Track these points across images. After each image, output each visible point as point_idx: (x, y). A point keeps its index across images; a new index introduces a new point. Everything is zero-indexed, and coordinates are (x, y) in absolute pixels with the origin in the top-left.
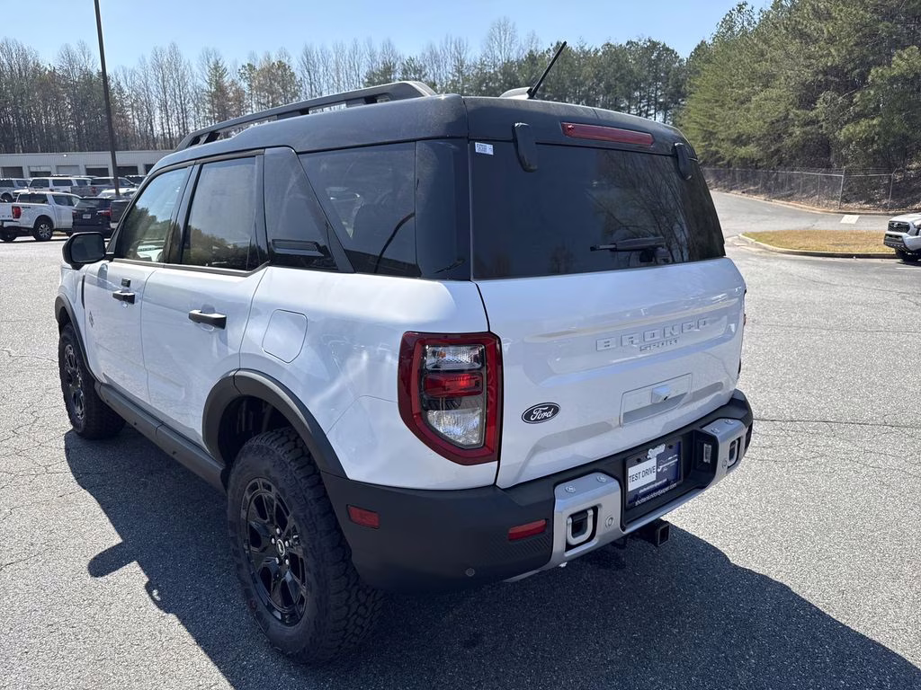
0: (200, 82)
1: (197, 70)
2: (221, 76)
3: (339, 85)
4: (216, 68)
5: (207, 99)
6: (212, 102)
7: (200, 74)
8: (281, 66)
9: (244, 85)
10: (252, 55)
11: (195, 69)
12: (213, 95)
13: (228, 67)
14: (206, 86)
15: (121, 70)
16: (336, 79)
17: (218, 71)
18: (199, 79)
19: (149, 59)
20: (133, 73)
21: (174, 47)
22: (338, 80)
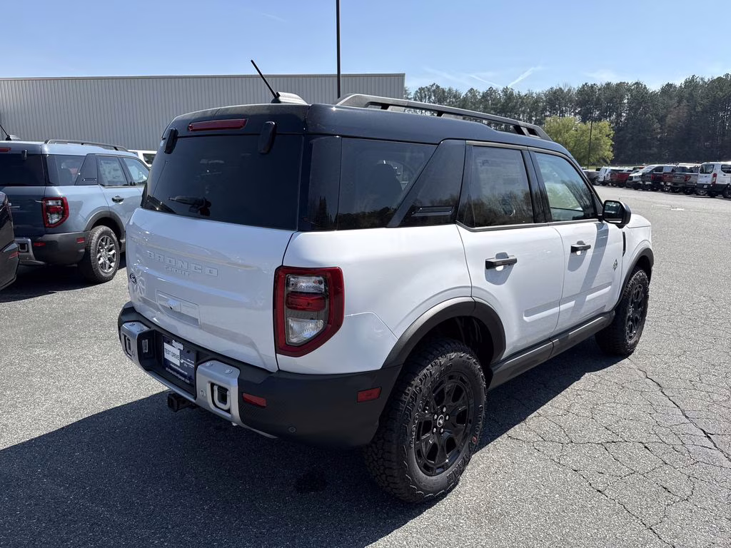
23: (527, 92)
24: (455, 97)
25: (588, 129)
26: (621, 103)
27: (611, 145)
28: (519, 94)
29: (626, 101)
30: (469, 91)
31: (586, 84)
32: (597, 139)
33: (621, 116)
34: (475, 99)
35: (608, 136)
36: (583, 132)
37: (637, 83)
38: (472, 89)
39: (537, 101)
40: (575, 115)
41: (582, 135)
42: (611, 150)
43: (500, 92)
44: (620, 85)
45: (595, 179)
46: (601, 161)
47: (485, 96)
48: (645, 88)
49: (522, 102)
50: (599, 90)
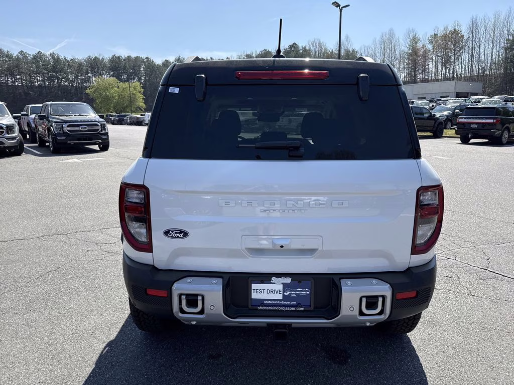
0: (403, 48)
1: (402, 42)
2: (416, 43)
3: (494, 39)
4: (414, 38)
5: (406, 57)
6: (409, 58)
7: (403, 43)
8: (456, 32)
9: (430, 47)
10: (437, 28)
11: (401, 41)
12: (410, 55)
13: (421, 38)
14: (406, 50)
15: (363, 47)
16: (492, 35)
17: (415, 40)
18: (403, 47)
19: (378, 38)
20: (369, 47)
21: (391, 30)
22: (494, 36)
23: (71, 58)
24: (7, 56)
25: (127, 87)
26: (140, 71)
27: (143, 98)
28: (65, 59)
29: (142, 69)
30: (19, 53)
31: (114, 55)
32: (133, 94)
33: (141, 79)
34: (27, 59)
35: (140, 92)
36: (124, 89)
37: (147, 58)
38: (22, 51)
39: (80, 65)
40: (110, 77)
41: (122, 92)
42: (144, 101)
43: (48, 56)
44: (137, 58)
45: (142, 121)
46: (138, 109)
47: (35, 57)
48: (153, 61)
49: (69, 65)
50: (124, 60)
